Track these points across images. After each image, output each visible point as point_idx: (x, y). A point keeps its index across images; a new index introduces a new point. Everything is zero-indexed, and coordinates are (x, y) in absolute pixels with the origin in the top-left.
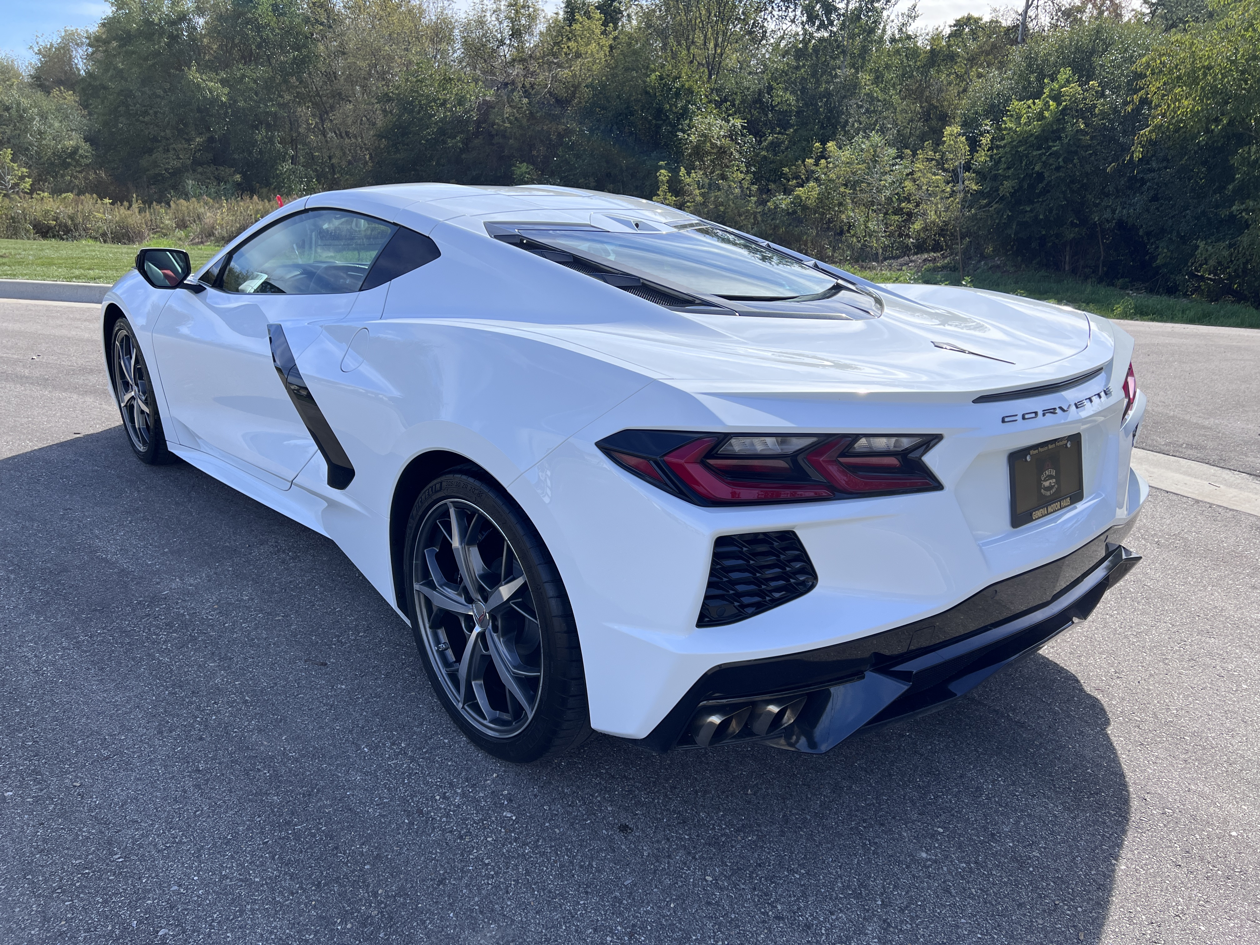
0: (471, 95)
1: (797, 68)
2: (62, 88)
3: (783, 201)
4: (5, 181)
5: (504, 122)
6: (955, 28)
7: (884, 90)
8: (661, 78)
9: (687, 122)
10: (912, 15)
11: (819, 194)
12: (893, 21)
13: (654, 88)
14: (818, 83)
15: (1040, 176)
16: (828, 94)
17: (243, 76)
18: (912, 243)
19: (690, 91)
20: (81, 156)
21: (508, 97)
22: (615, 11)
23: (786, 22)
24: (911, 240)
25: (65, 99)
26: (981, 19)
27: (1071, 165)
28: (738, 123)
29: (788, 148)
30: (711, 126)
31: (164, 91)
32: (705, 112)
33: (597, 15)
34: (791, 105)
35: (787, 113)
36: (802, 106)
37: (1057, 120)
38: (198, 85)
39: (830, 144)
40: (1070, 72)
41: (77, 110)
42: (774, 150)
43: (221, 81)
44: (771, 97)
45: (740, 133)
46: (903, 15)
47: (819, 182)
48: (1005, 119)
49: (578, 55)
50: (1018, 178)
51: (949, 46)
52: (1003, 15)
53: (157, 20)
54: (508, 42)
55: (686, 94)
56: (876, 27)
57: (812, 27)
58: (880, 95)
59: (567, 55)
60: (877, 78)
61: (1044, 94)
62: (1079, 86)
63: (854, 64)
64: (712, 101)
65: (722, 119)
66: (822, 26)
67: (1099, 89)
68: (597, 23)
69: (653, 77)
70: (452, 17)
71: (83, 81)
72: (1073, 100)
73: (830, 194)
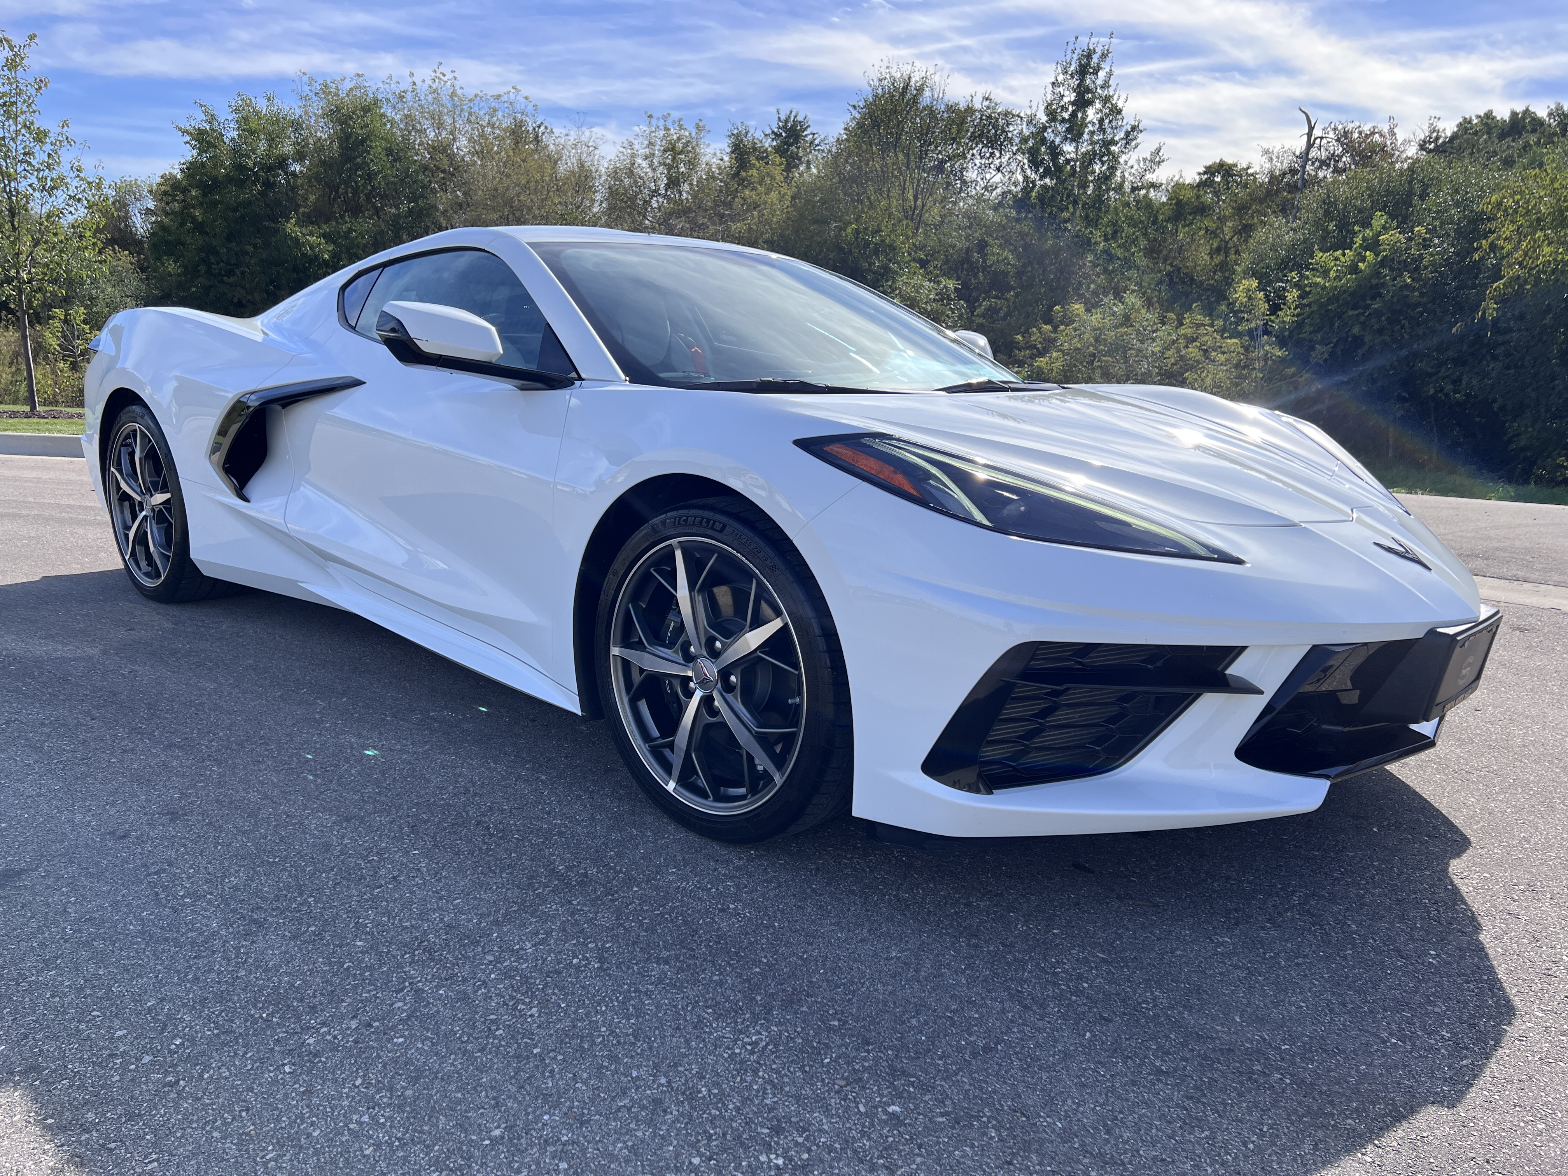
1: (1018, 221)
2: (117, 248)
6: (1206, 176)
7: (1124, 247)
8: (857, 232)
9: (890, 283)
10: (1156, 160)
11: (1063, 366)
12: (1132, 167)
13: (849, 244)
14: (1042, 238)
15: (1358, 341)
16: (1057, 252)
17: (350, 230)
19: (892, 248)
22: (793, 157)
23: (991, 171)
25: (120, 259)
26: (1235, 165)
27: (1398, 327)
28: (952, 284)
29: (1009, 314)
30: (918, 288)
31: (255, 246)
32: (909, 272)
33: (778, 159)
34: (1009, 264)
35: (1005, 274)
36: (1024, 265)
37: (1376, 273)
38: (297, 240)
39: (1076, 307)
40: (1385, 217)
41: (133, 273)
42: (992, 317)
43: (324, 236)
44: (984, 255)
45: (952, 296)
46: (1145, 160)
47: (1062, 351)
48: (1307, 273)
49: (756, 206)
50: (1330, 343)
51: (1198, 197)
52: (1278, 157)
53: (251, 163)
54: (664, 192)
55: (886, 251)
56: (1113, 174)
57: (1036, 173)
58: (1119, 253)
59: (742, 205)
60: (1115, 232)
61: (1355, 243)
62: (1400, 233)
63: (1087, 216)
64: (914, 260)
65: (930, 280)
66: (1047, 173)
67: (1428, 236)
68: (778, 168)
69: (849, 230)
70: (593, 165)
71: (141, 242)
72: (1394, 249)
73: (1075, 366)
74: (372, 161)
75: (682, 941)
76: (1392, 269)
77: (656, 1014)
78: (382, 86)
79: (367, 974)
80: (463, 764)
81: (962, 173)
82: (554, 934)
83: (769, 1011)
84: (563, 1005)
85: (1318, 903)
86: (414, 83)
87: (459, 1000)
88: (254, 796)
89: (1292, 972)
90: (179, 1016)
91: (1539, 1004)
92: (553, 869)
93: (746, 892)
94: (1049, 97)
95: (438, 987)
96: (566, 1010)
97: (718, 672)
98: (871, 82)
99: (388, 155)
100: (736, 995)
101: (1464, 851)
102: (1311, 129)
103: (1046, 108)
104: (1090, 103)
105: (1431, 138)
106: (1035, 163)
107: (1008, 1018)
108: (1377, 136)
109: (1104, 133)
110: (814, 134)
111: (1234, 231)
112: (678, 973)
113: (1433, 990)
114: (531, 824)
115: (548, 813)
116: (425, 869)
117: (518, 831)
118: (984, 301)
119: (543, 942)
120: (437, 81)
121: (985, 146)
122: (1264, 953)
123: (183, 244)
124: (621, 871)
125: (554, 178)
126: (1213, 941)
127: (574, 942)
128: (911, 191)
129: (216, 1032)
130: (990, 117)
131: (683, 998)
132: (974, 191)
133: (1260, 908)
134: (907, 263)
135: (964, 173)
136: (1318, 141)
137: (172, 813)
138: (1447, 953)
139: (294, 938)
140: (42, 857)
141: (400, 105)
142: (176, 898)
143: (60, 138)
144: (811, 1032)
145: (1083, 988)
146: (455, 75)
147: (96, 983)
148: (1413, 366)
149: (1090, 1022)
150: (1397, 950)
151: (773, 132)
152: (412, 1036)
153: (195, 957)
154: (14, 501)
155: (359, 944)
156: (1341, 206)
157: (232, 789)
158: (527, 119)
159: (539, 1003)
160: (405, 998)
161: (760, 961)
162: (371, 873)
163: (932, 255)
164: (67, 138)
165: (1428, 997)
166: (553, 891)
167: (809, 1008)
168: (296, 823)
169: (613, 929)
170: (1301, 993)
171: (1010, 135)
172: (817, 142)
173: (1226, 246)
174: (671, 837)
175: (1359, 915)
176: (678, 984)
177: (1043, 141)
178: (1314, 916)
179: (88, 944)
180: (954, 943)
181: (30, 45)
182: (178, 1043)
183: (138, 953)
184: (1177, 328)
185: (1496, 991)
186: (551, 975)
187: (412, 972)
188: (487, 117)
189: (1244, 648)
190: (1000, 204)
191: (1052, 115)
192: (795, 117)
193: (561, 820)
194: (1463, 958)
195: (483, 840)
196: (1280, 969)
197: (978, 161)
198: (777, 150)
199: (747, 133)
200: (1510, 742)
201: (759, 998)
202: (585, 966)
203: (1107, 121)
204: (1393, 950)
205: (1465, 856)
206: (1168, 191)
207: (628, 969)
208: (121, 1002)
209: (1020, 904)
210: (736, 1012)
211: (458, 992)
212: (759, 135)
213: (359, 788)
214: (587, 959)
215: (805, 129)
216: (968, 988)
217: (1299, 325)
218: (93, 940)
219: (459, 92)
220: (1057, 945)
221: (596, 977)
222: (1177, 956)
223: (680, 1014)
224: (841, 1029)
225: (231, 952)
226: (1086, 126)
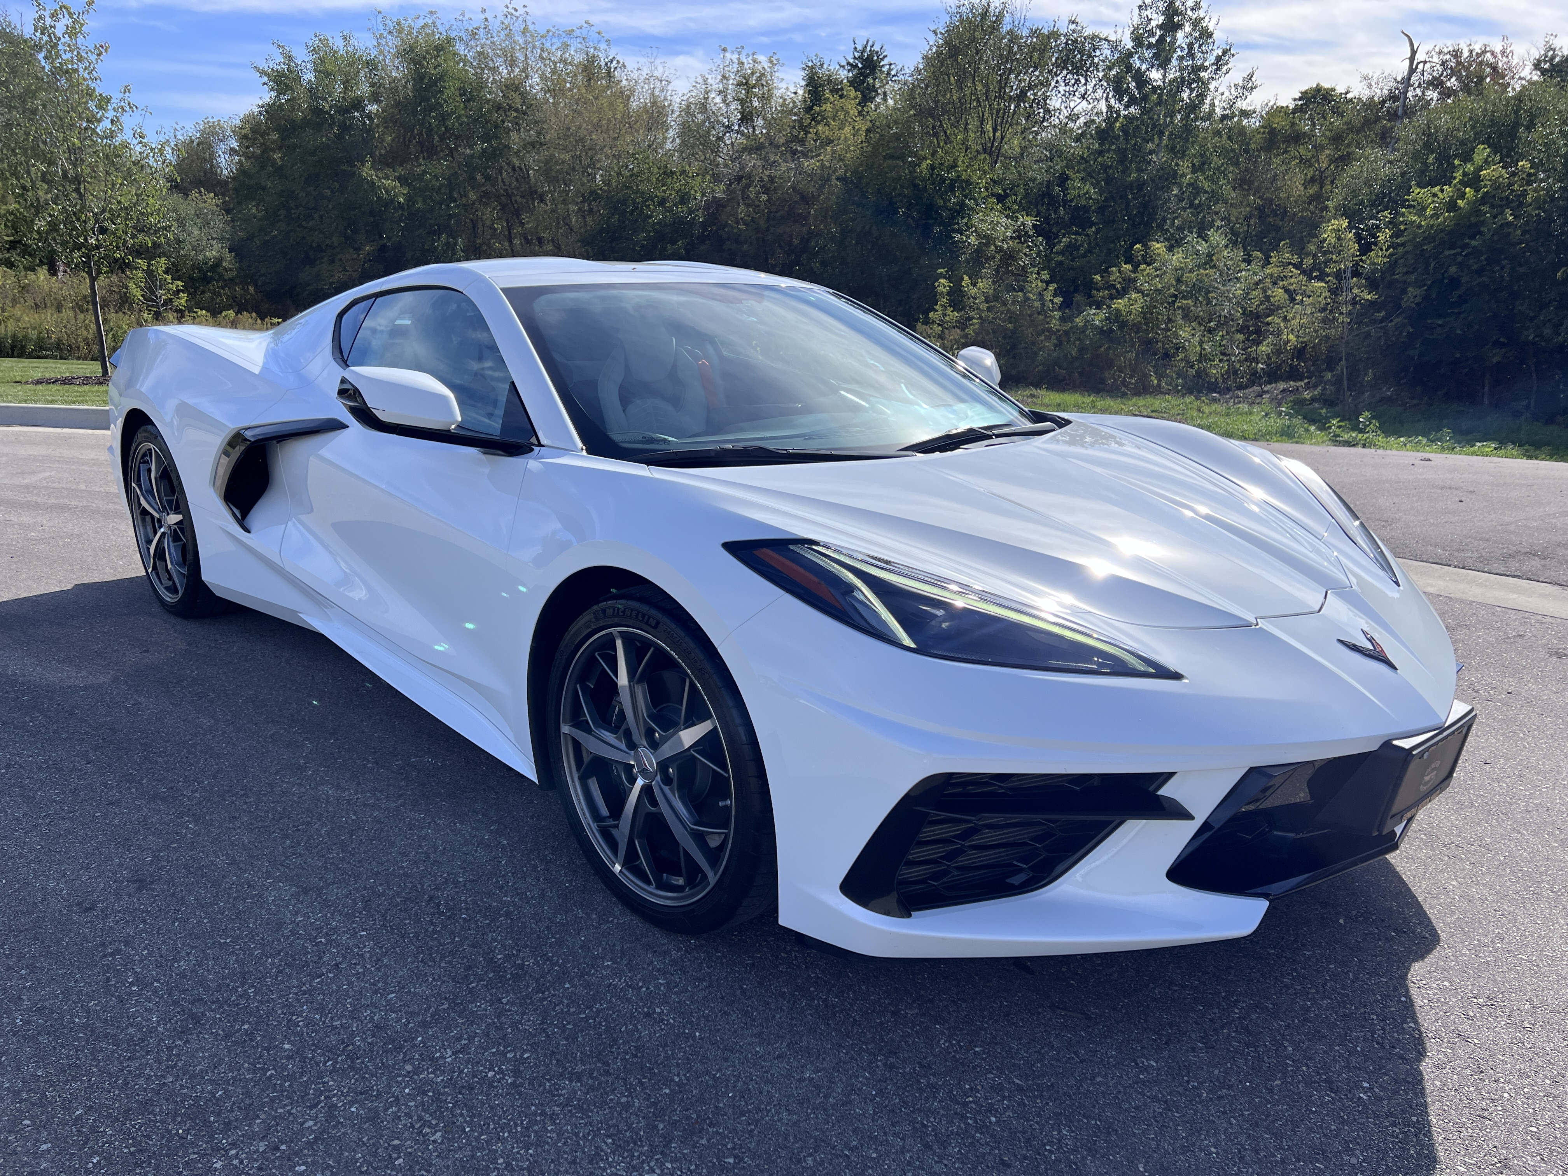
0: (696, 192)
1: (1100, 153)
2: (202, 190)
3: (1096, 317)
4: (156, 297)
5: (738, 223)
6: (1301, 102)
7: (1212, 179)
8: (932, 167)
9: (965, 220)
10: (1248, 86)
11: (1142, 308)
12: (1222, 94)
13: (924, 180)
14: (1126, 171)
15: (1455, 283)
16: (1141, 185)
17: (424, 172)
18: (1262, 369)
19: (968, 182)
20: (225, 269)
21: (743, 192)
22: (868, 89)
23: (1075, 98)
24: (1260, 365)
25: (205, 202)
26: (1333, 90)
28: (1029, 221)
29: (1089, 251)
30: (994, 225)
31: (332, 191)
32: (986, 208)
33: (853, 93)
34: (1091, 198)
35: (1086, 209)
36: (1106, 199)
37: (1475, 207)
38: (373, 184)
39: (1158, 246)
40: (1488, 150)
41: (219, 215)
42: (1071, 254)
43: (399, 179)
44: (1065, 189)
45: (1030, 233)
46: (1236, 86)
47: (1142, 293)
48: (1404, 210)
49: (829, 142)
50: (1425, 285)
51: (1293, 124)
52: (1377, 83)
53: (327, 107)
54: (737, 128)
55: (962, 187)
56: (1202, 102)
57: (1120, 102)
58: (1207, 186)
59: (815, 141)
60: (1203, 164)
61: (1455, 178)
62: (1503, 168)
63: (1173, 148)
64: (993, 195)
65: (1007, 217)
66: (1132, 101)
67: (1532, 171)
68: (853, 102)
69: (924, 166)
70: (666, 99)
71: (226, 183)
72: (1496, 185)
73: (1155, 307)
74: (445, 101)
75: (600, 1053)
76: (1493, 207)
77: (556, 1144)
78: (454, 23)
79: (287, 1084)
80: (430, 823)
81: (1045, 101)
82: (476, 1039)
83: (667, 1145)
84: (467, 1130)
85: (1258, 1018)
86: (486, 20)
87: (368, 1119)
88: (222, 861)
89: (1211, 1108)
90: (102, 1129)
91: (1464, 1156)
92: (492, 959)
93: (676, 993)
94: (1136, 21)
95: (351, 1103)
96: (469, 1137)
97: (657, 764)
98: (949, 9)
99: (461, 95)
100: (639, 1122)
101: (1429, 952)
102: (1414, 53)
103: (1132, 33)
104: (1179, 26)
105: (1546, 56)
106: (1119, 92)
107: (905, 1159)
108: (1489, 54)
109: (1193, 59)
110: (890, 65)
111: (1330, 160)
112: (588, 1093)
113: (1355, 1134)
114: (482, 901)
115: (501, 887)
116: (368, 955)
117: (467, 909)
118: (1064, 237)
119: (464, 1050)
120: (509, 16)
121: (1070, 72)
122: (1188, 1082)
123: (264, 189)
124: (557, 964)
125: (627, 114)
126: (1137, 1064)
127: (494, 1050)
128: (990, 122)
129: (132, 1149)
130: (1075, 41)
131: (586, 1124)
132: (1057, 120)
133: (1196, 1023)
134: (983, 198)
135: (1048, 102)
136: (1421, 66)
137: (141, 881)
138: (1381, 1086)
139: (227, 1037)
140: (10, 931)
141: (472, 43)
142: (125, 985)
143: (122, 104)
144: (704, 1171)
145: (991, 1123)
146: (527, 9)
147: (33, 1085)
148: (1513, 308)
149: (988, 1167)
150: (1329, 1081)
151: (849, 63)
152: (314, 1163)
153: (129, 1058)
154: (66, 489)
155: (287, 1046)
156: (1442, 138)
157: (203, 852)
158: (599, 53)
159: (445, 1126)
160: (317, 1116)
161: (672, 1080)
162: (315, 959)
163: (1011, 189)
164: (129, 104)
165: (1347, 1143)
166: (486, 986)
167: (708, 1141)
168: (256, 895)
169: (535, 1035)
170: (1215, 1135)
171: (1096, 60)
172: (893, 73)
173: (1321, 177)
174: (616, 921)
175: (1299, 1034)
176: (585, 1106)
177: (1129, 67)
178: (1251, 1034)
179: (33, 1038)
180: (871, 1062)
181: (88, 12)
182: (95, 1161)
183: (77, 1051)
184: (1263, 267)
185: (1422, 1137)
186: (464, 1091)
187: (331, 1083)
188: (559, 53)
189: (1171, 775)
190: (1083, 134)
191: (1138, 40)
192: (872, 46)
193: (512, 897)
194: (1396, 1092)
195: (431, 920)
196: (1200, 1103)
197: (1062, 88)
198: (852, 82)
199: (822, 65)
200: (1513, 807)
201: (661, 1126)
202: (499, 1081)
203: (1196, 46)
204: (1325, 1081)
205: (1430, 958)
206: (1262, 117)
207: (540, 1086)
208: (52, 1109)
209: (949, 1013)
210: (635, 1143)
211: (370, 1109)
212: (834, 67)
213: (324, 852)
214: (502, 1073)
215: (882, 59)
216: (873, 1120)
217: (1392, 265)
218: (39, 1034)
219: (531, 27)
220: (975, 1068)
221: (507, 1095)
222: (1097, 1084)
223: (579, 1144)
224: (734, 1168)
225: (164, 1052)
226: (1175, 51)
